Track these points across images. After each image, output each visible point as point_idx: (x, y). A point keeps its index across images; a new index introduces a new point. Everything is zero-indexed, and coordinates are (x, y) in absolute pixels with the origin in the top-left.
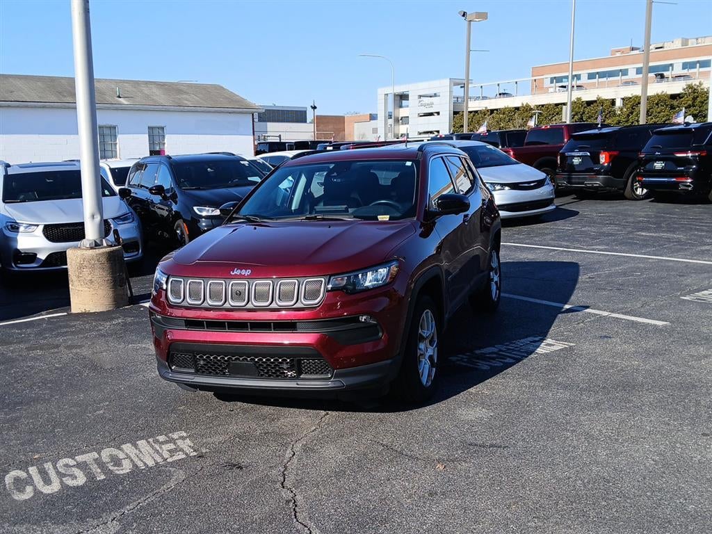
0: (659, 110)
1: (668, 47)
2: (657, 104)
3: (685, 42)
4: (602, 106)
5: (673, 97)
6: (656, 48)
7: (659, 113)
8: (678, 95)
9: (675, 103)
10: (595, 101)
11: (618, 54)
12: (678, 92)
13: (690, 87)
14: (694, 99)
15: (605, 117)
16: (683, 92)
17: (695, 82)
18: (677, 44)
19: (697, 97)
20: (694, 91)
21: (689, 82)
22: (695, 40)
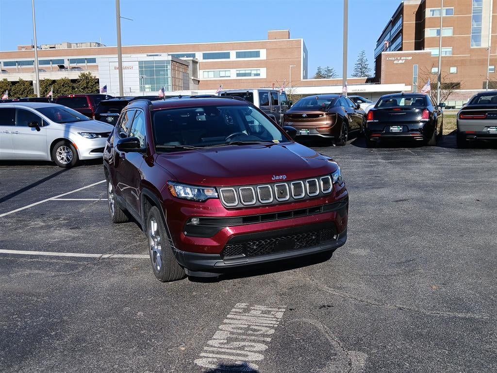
0: (65, 90)
1: (58, 47)
2: (63, 86)
3: (69, 45)
4: (24, 85)
5: (74, 81)
6: (50, 48)
7: (65, 91)
8: (76, 80)
9: (75, 85)
10: (18, 82)
11: (23, 50)
12: (76, 78)
13: (83, 75)
14: (87, 83)
15: (27, 93)
16: (79, 78)
17: (86, 72)
18: (64, 47)
19: (89, 82)
20: (87, 78)
21: (83, 72)
22: (75, 45)
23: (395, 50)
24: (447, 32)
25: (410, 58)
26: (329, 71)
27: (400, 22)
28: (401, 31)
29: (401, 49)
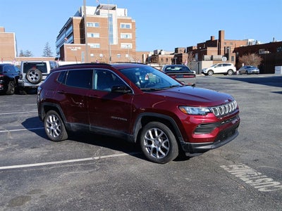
23: (69, 43)
24: (97, 36)
25: (79, 48)
26: (28, 53)
27: (71, 28)
28: (72, 33)
29: (73, 43)
